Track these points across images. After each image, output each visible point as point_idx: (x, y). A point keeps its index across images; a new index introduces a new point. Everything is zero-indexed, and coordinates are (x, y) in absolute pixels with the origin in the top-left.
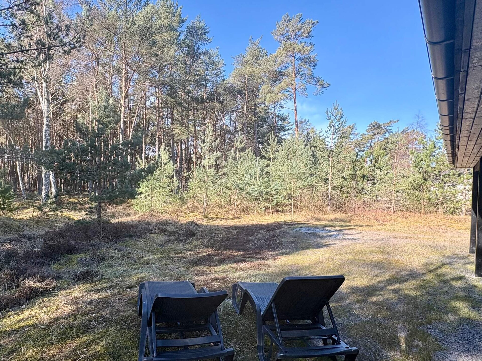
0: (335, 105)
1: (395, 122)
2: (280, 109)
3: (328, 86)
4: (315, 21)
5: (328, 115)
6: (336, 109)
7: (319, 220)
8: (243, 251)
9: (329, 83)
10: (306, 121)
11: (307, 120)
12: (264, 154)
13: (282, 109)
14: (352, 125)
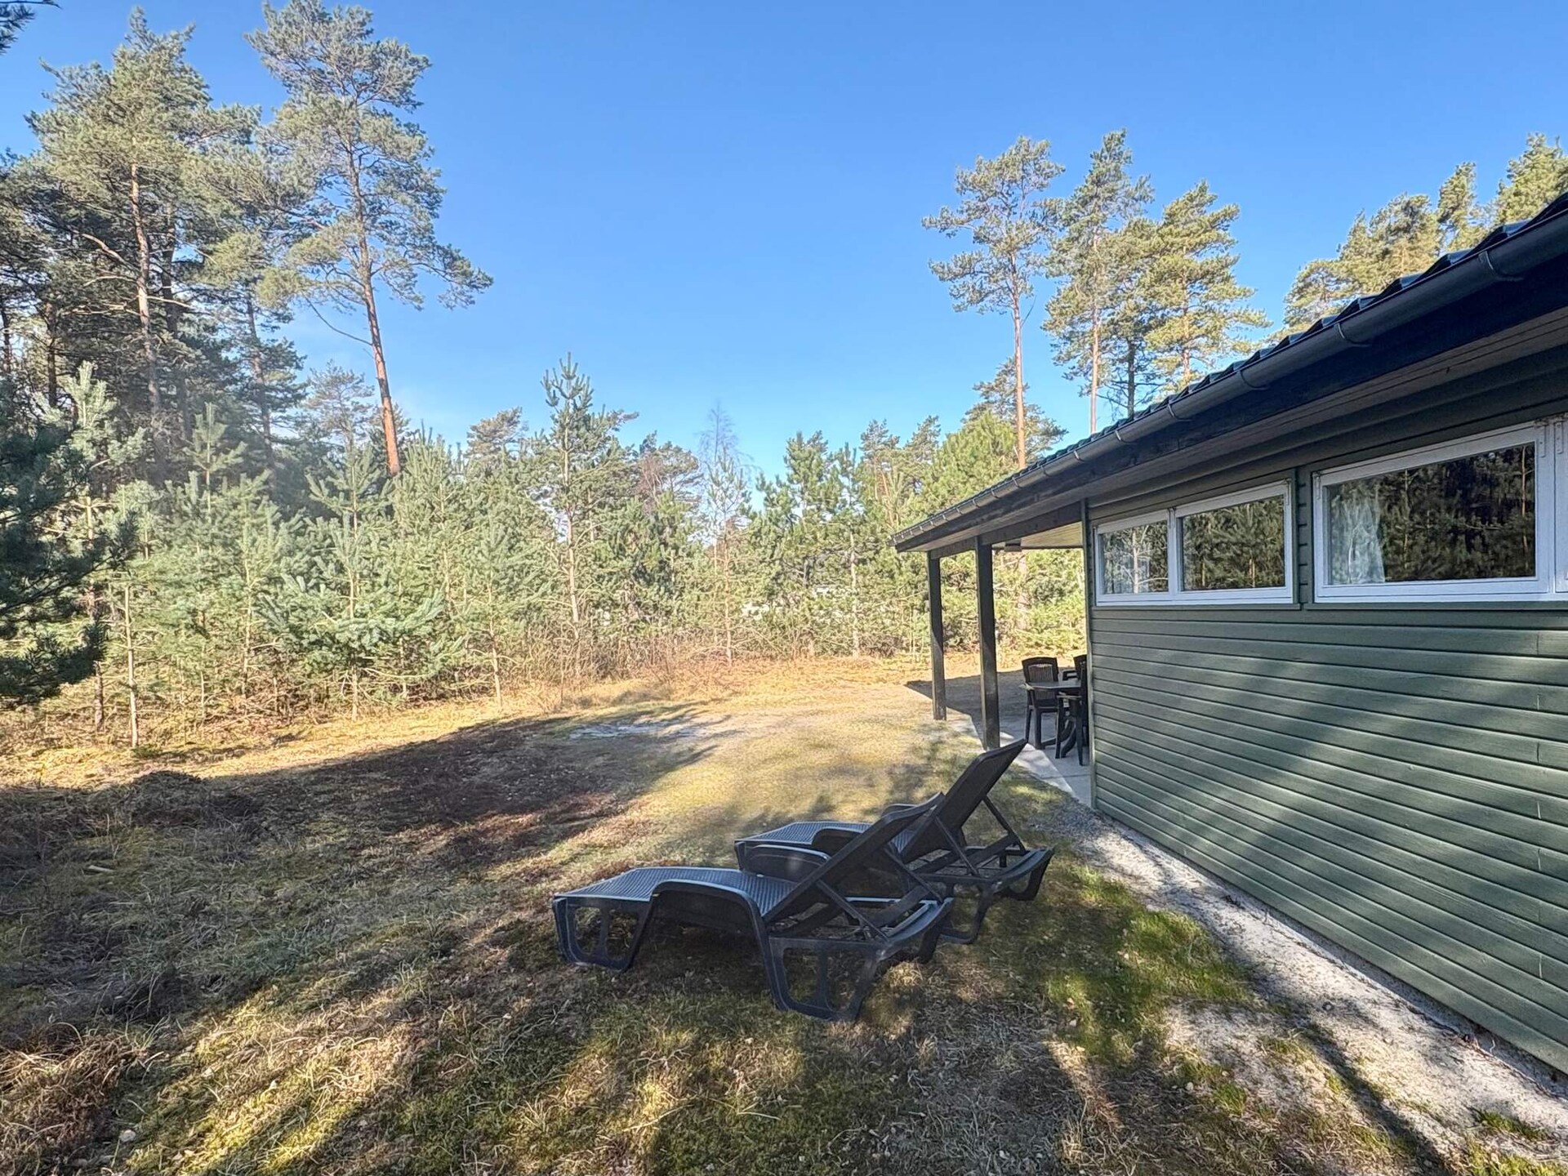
0: (565, 364)
1: (628, 417)
2: (274, 324)
3: (485, 285)
4: (420, 57)
5: (548, 389)
6: (569, 378)
7: (586, 703)
8: (532, 811)
9: (490, 276)
10: (352, 378)
11: (357, 375)
12: (323, 499)
13: (281, 324)
14: (510, 411)
